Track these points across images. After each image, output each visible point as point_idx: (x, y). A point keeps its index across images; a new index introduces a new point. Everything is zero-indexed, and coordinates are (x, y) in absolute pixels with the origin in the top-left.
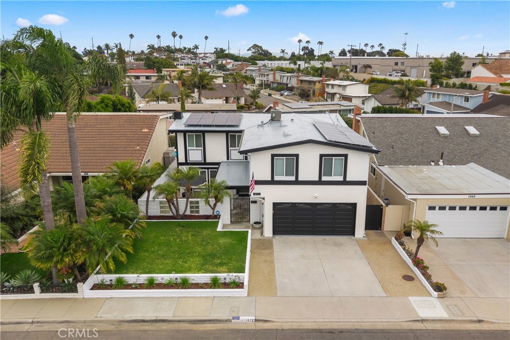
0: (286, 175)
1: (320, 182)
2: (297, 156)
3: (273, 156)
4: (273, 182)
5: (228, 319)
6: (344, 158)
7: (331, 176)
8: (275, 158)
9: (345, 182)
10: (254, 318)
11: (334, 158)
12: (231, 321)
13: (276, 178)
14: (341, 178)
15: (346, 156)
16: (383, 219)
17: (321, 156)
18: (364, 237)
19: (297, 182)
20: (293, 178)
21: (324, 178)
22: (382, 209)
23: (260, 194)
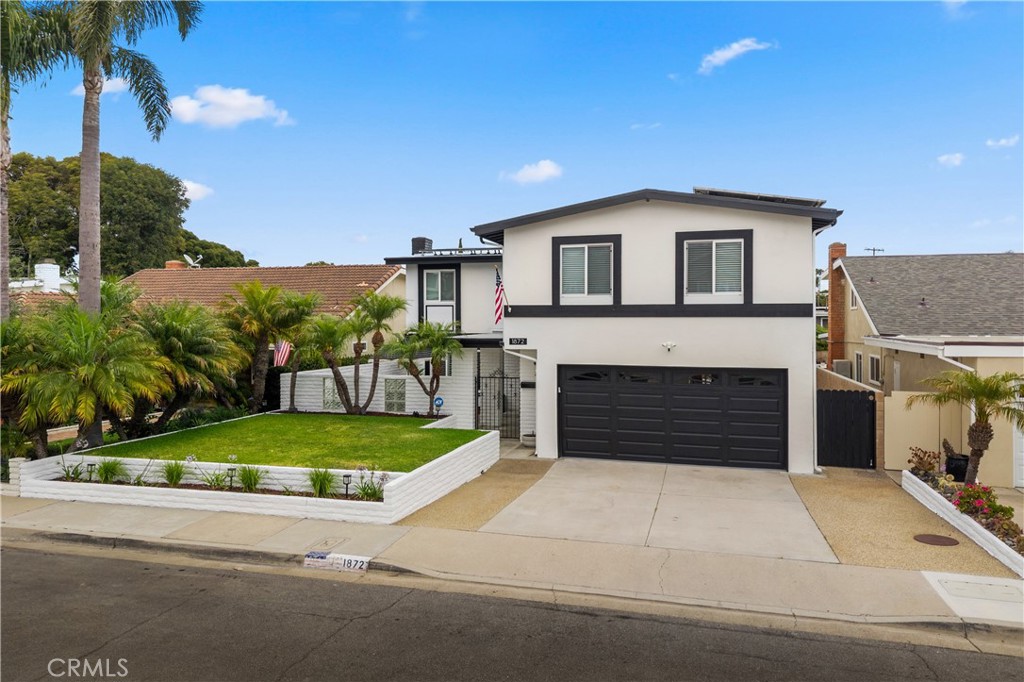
0: (589, 293)
1: (679, 310)
2: (616, 239)
3: (557, 242)
4: (556, 310)
5: (295, 556)
6: (742, 240)
7: (711, 291)
8: (562, 247)
9: (749, 309)
10: (366, 559)
11: (715, 242)
12: (300, 562)
13: (567, 300)
14: (736, 298)
15: (747, 235)
16: (878, 432)
17: (681, 237)
18: (816, 472)
19: (618, 310)
20: (606, 300)
21: (691, 299)
22: (873, 403)
23: (524, 341)
